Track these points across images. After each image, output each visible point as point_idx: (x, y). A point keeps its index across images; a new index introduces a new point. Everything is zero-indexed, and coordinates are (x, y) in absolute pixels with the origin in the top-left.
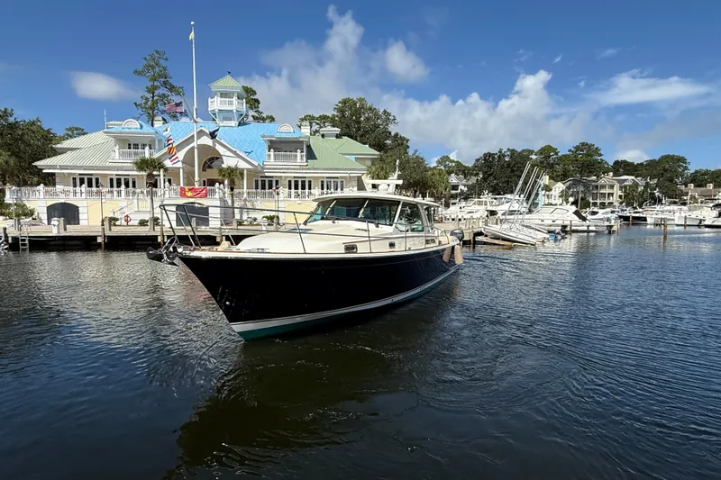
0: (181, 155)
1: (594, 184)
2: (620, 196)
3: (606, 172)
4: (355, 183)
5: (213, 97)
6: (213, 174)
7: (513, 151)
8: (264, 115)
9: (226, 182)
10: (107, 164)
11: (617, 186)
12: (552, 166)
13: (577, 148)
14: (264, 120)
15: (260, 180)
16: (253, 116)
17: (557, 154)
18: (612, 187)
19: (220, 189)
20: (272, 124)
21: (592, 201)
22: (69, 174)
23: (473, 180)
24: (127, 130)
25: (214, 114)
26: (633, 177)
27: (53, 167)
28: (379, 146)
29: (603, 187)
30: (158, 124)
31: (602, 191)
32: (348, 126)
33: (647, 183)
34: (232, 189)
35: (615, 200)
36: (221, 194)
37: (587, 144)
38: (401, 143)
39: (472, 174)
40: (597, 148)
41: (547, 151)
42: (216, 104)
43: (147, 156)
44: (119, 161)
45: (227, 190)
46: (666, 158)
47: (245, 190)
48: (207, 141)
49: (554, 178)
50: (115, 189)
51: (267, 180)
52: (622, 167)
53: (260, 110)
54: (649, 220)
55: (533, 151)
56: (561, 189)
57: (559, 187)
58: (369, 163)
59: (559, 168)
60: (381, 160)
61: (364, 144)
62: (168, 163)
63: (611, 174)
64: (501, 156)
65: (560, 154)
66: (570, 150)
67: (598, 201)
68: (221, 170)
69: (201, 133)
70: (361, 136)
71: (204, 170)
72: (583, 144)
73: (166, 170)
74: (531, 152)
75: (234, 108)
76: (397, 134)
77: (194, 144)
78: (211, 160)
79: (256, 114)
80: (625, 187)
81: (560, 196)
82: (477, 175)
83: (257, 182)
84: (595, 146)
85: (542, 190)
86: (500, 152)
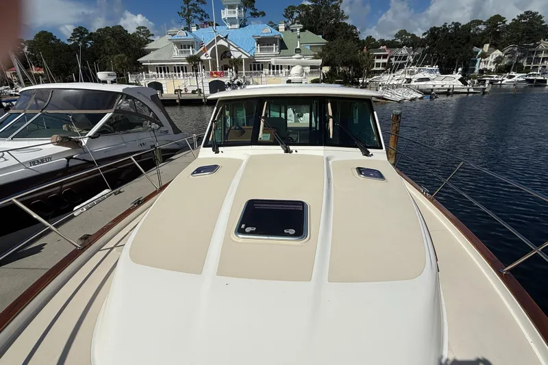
0: (209, 52)
5: (224, 9)
6: (226, 61)
7: (457, 24)
8: (258, 12)
9: (234, 68)
10: (172, 59)
13: (521, 17)
16: (251, 13)
17: (504, 22)
18: (547, 51)
19: (230, 72)
21: (525, 65)
22: (154, 65)
23: (419, 51)
24: (180, 38)
25: (225, 20)
27: (147, 62)
29: (540, 52)
30: (194, 29)
31: (537, 56)
34: (237, 72)
36: (231, 75)
37: (531, 12)
39: (419, 46)
41: (495, 21)
42: (226, 14)
43: (191, 54)
44: (177, 56)
45: (234, 73)
47: (244, 72)
48: (222, 42)
49: (495, 46)
50: (177, 74)
51: (256, 64)
53: (255, 7)
55: (482, 21)
56: (498, 55)
57: (498, 53)
62: (203, 57)
64: (445, 29)
65: (507, 23)
66: (514, 20)
68: (230, 61)
69: (219, 38)
71: (221, 59)
72: (527, 13)
73: (202, 61)
74: (479, 22)
75: (236, 15)
77: (215, 45)
78: (225, 53)
81: (494, 63)
82: (424, 46)
83: (251, 65)
84: (539, 14)
85: (479, 57)
86: (444, 26)
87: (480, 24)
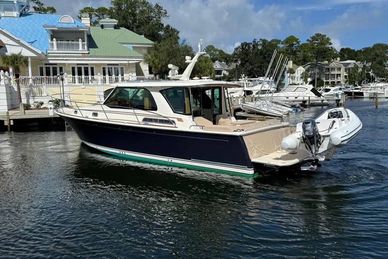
1: (326, 67)
2: (346, 76)
3: (335, 57)
4: (134, 70)
7: (264, 41)
8: (45, 7)
9: (11, 70)
11: (343, 69)
12: (294, 53)
13: (313, 38)
14: (45, 11)
15: (44, 67)
16: (34, 8)
17: (298, 43)
18: (339, 69)
19: (5, 76)
20: (54, 15)
21: (325, 81)
23: (233, 66)
26: (354, 61)
28: (152, 36)
29: (333, 69)
31: (333, 73)
32: (124, 18)
33: (364, 66)
34: (17, 76)
35: (342, 79)
36: (7, 82)
37: (320, 35)
38: (172, 33)
39: (232, 61)
40: (328, 38)
41: (291, 41)
45: (12, 77)
46: (378, 46)
47: (30, 76)
49: (297, 63)
51: (51, 67)
52: (346, 54)
54: (365, 95)
55: (280, 41)
56: (302, 72)
57: (301, 70)
58: (145, 51)
59: (300, 55)
60: (155, 48)
61: (140, 34)
63: (339, 59)
64: (255, 45)
65: (301, 43)
66: (308, 40)
67: (330, 81)
70: (137, 27)
72: (318, 35)
74: (279, 41)
76: (168, 26)
79: (37, 6)
80: (349, 69)
81: (301, 78)
82: (236, 61)
83: (41, 69)
84: (327, 37)
85: (287, 73)
86: (254, 42)
87: (279, 43)
